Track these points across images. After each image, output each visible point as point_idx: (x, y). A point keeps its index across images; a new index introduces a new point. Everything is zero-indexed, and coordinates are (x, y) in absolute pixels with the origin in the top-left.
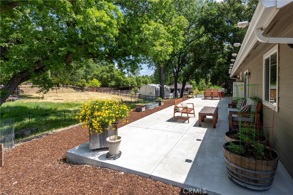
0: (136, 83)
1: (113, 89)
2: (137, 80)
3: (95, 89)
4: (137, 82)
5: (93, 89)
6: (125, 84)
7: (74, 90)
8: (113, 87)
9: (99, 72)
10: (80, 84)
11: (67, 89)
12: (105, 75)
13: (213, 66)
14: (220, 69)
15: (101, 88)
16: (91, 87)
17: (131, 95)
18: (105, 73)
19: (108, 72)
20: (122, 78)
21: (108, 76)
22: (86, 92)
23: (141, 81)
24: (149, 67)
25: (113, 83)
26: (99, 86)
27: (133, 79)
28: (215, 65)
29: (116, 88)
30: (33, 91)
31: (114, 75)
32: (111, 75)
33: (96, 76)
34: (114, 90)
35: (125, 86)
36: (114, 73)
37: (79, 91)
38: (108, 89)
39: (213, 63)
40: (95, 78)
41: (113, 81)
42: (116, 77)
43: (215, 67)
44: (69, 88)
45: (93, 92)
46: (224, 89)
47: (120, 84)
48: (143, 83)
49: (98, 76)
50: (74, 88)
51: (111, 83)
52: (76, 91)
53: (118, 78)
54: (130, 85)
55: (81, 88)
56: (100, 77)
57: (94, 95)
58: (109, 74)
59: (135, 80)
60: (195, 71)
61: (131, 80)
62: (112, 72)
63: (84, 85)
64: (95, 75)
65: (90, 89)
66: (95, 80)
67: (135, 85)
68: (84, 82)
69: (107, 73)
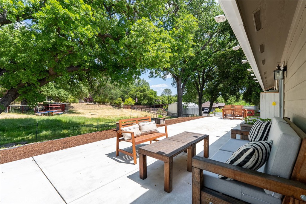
0: (167, 102)
1: (145, 106)
2: (168, 99)
3: (130, 106)
4: (169, 101)
5: (128, 106)
6: (156, 102)
7: (112, 107)
8: (146, 105)
9: (134, 92)
10: (117, 102)
11: (107, 107)
12: (139, 94)
13: (242, 80)
14: (252, 82)
15: (135, 106)
16: (126, 104)
17: (159, 113)
18: (139, 92)
19: (141, 91)
20: (153, 97)
21: (141, 95)
22: (122, 109)
23: (173, 100)
24: (173, 85)
25: (146, 102)
26: (133, 104)
27: (165, 98)
28: (244, 78)
29: (148, 106)
30: (81, 108)
31: (146, 94)
32: (144, 94)
33: (131, 96)
34: (147, 107)
35: (156, 104)
36: (146, 92)
37: (116, 108)
38: (141, 106)
39: (242, 76)
40: (130, 97)
41: (146, 99)
42: (148, 96)
43: (244, 80)
44: (109, 106)
45: (127, 110)
46: (254, 105)
47: (152, 103)
48: (174, 101)
49: (133, 95)
50: (113, 106)
51: (144, 101)
52: (114, 108)
53: (150, 97)
54: (161, 103)
55: (118, 106)
56: (134, 96)
57: (127, 112)
58: (142, 94)
59: (167, 99)
60: (220, 86)
61: (163, 99)
62: (144, 91)
63: (120, 103)
64: (130, 94)
65: (125, 106)
66: (130, 98)
67: (166, 103)
68: (120, 101)
69: (140, 93)
